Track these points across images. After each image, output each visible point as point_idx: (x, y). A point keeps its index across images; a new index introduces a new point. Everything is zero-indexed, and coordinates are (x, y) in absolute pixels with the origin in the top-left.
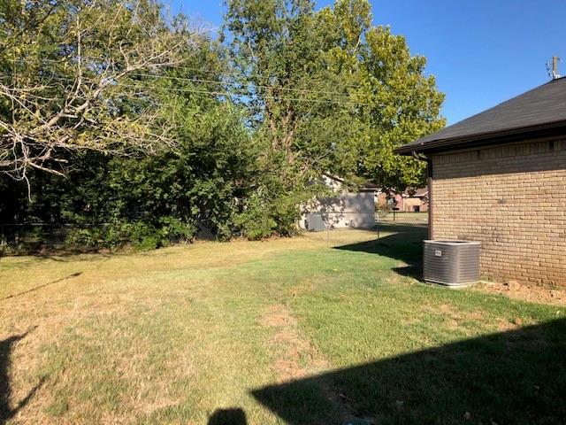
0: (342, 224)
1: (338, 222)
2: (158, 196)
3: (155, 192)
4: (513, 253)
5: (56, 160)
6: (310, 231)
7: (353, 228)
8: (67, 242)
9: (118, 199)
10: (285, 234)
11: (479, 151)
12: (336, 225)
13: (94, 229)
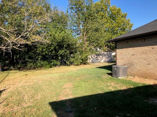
0: (102, 61)
1: (101, 60)
2: (50, 54)
3: (49, 53)
4: (136, 69)
5: (21, 46)
6: (93, 63)
7: (105, 62)
8: (27, 67)
9: (40, 55)
10: (85, 64)
11: (127, 41)
12: (100, 61)
13: (34, 63)
